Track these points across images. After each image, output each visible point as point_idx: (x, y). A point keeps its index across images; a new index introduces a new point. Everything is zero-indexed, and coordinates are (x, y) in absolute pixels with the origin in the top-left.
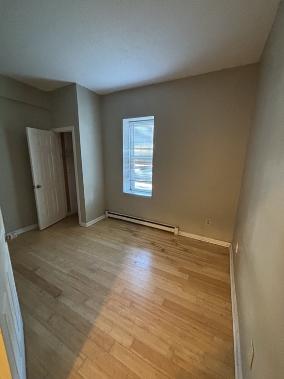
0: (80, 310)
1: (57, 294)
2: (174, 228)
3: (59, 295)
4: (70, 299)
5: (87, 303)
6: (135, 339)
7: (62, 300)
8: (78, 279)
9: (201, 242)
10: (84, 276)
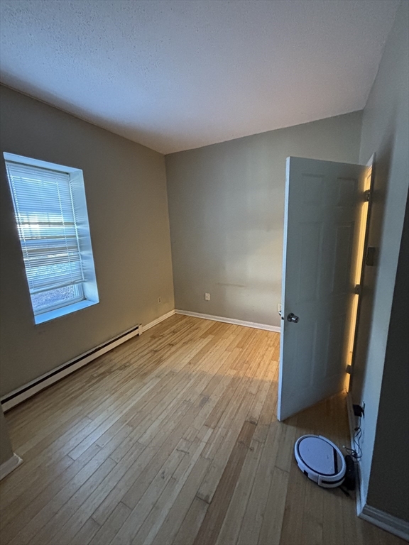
0: (263, 396)
1: (251, 424)
2: (137, 328)
3: (251, 422)
4: (253, 409)
5: (254, 392)
6: (272, 360)
7: (256, 415)
8: (223, 412)
9: (161, 323)
10: (218, 403)
